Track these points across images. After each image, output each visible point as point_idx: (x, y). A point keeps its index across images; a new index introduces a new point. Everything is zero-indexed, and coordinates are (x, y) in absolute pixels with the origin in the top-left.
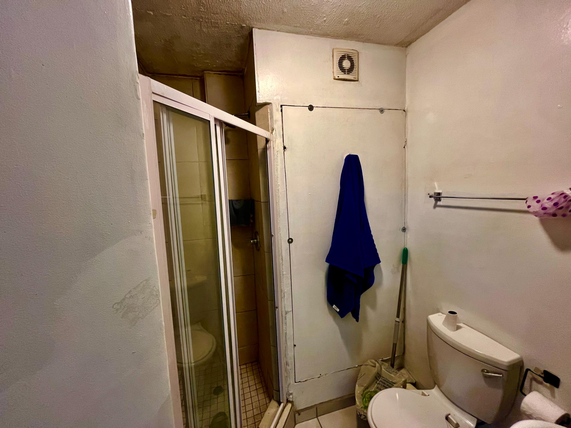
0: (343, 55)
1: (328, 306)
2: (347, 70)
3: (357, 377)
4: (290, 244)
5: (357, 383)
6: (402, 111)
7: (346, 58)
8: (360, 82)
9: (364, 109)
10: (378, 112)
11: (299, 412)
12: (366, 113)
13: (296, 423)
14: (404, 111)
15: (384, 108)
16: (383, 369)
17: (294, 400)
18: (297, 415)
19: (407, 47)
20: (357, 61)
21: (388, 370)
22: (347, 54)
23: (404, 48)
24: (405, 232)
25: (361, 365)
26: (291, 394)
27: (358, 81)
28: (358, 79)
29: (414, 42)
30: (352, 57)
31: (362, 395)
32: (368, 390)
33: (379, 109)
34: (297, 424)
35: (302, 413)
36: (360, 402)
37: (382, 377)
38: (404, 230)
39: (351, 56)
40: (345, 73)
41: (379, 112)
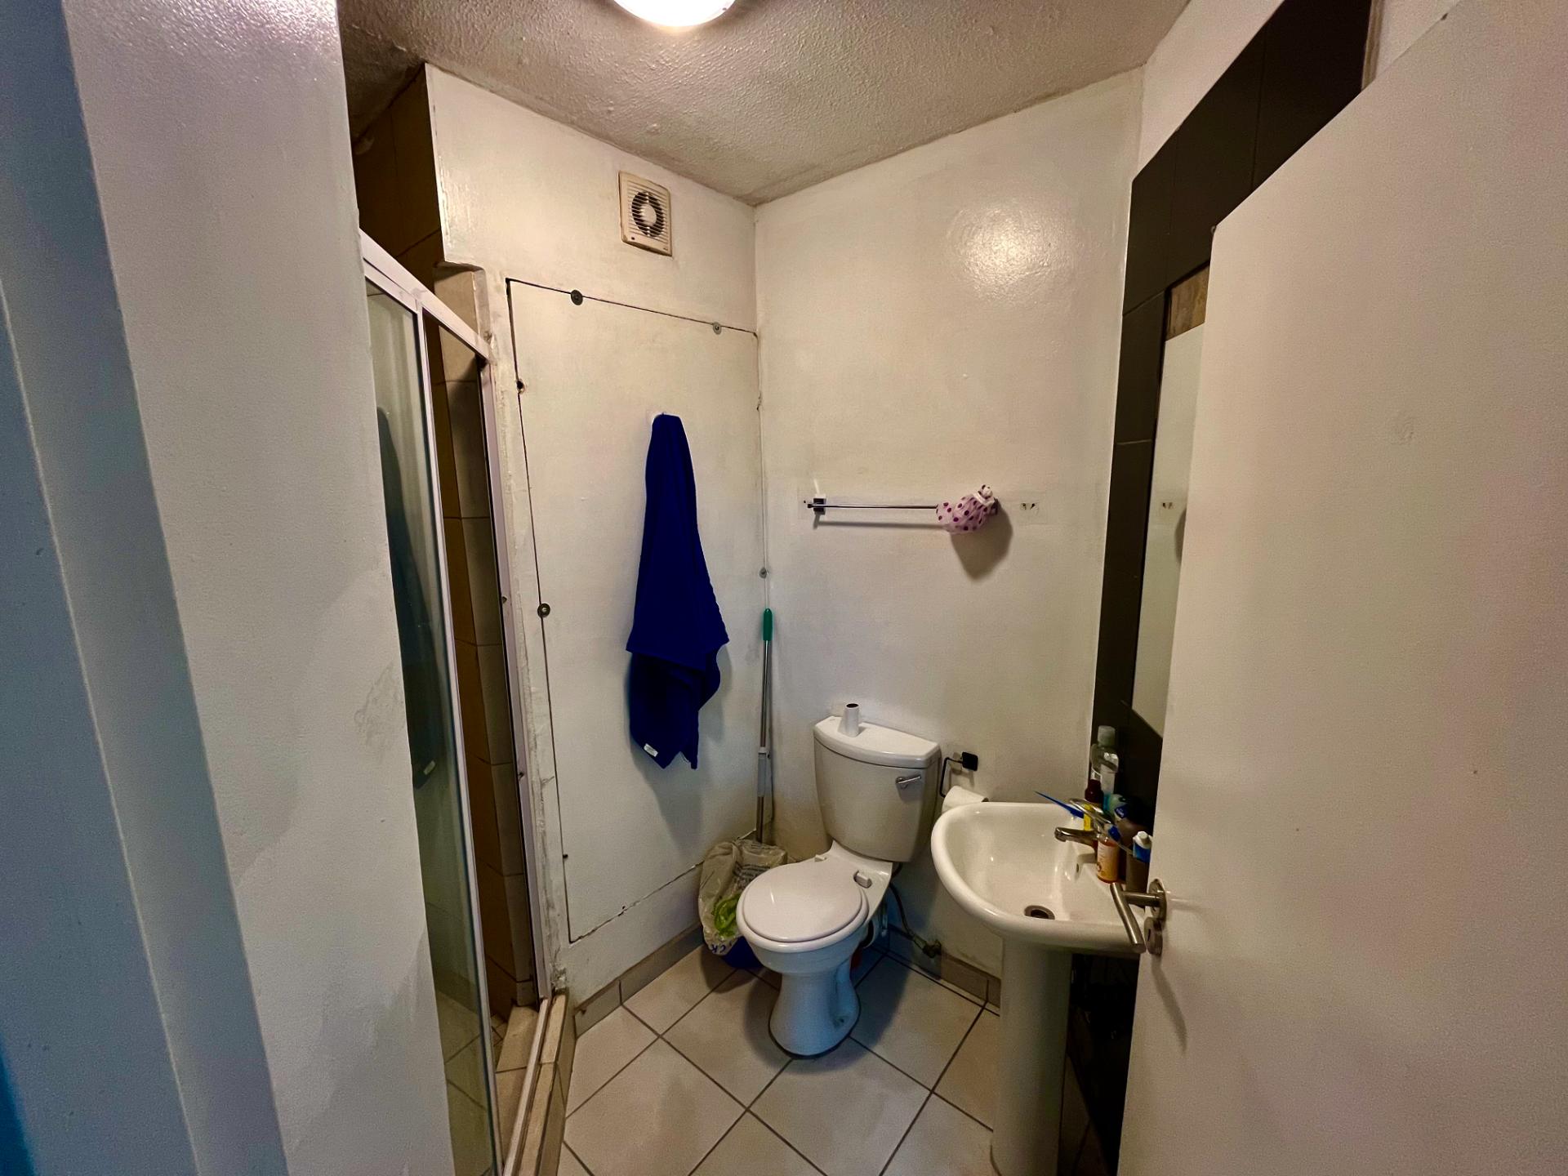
0: (641, 191)
1: (632, 749)
2: (651, 228)
3: (699, 886)
4: (544, 619)
5: (701, 895)
6: (752, 335)
7: (646, 200)
8: (676, 259)
9: (684, 318)
10: (711, 328)
11: (582, 1009)
12: (689, 329)
13: (578, 1033)
14: (755, 334)
15: (722, 324)
16: (745, 852)
17: (569, 985)
18: (578, 1016)
19: (755, 206)
20: (668, 213)
21: (753, 850)
22: (649, 193)
23: (750, 208)
24: (765, 577)
25: (702, 863)
26: (563, 972)
27: (670, 256)
28: (671, 251)
29: (768, 202)
30: (659, 202)
31: (713, 913)
32: (724, 899)
33: (713, 324)
34: (580, 1035)
35: (589, 1008)
36: (711, 928)
37: (746, 865)
38: (764, 573)
39: (656, 200)
40: (646, 234)
41: (712, 330)
